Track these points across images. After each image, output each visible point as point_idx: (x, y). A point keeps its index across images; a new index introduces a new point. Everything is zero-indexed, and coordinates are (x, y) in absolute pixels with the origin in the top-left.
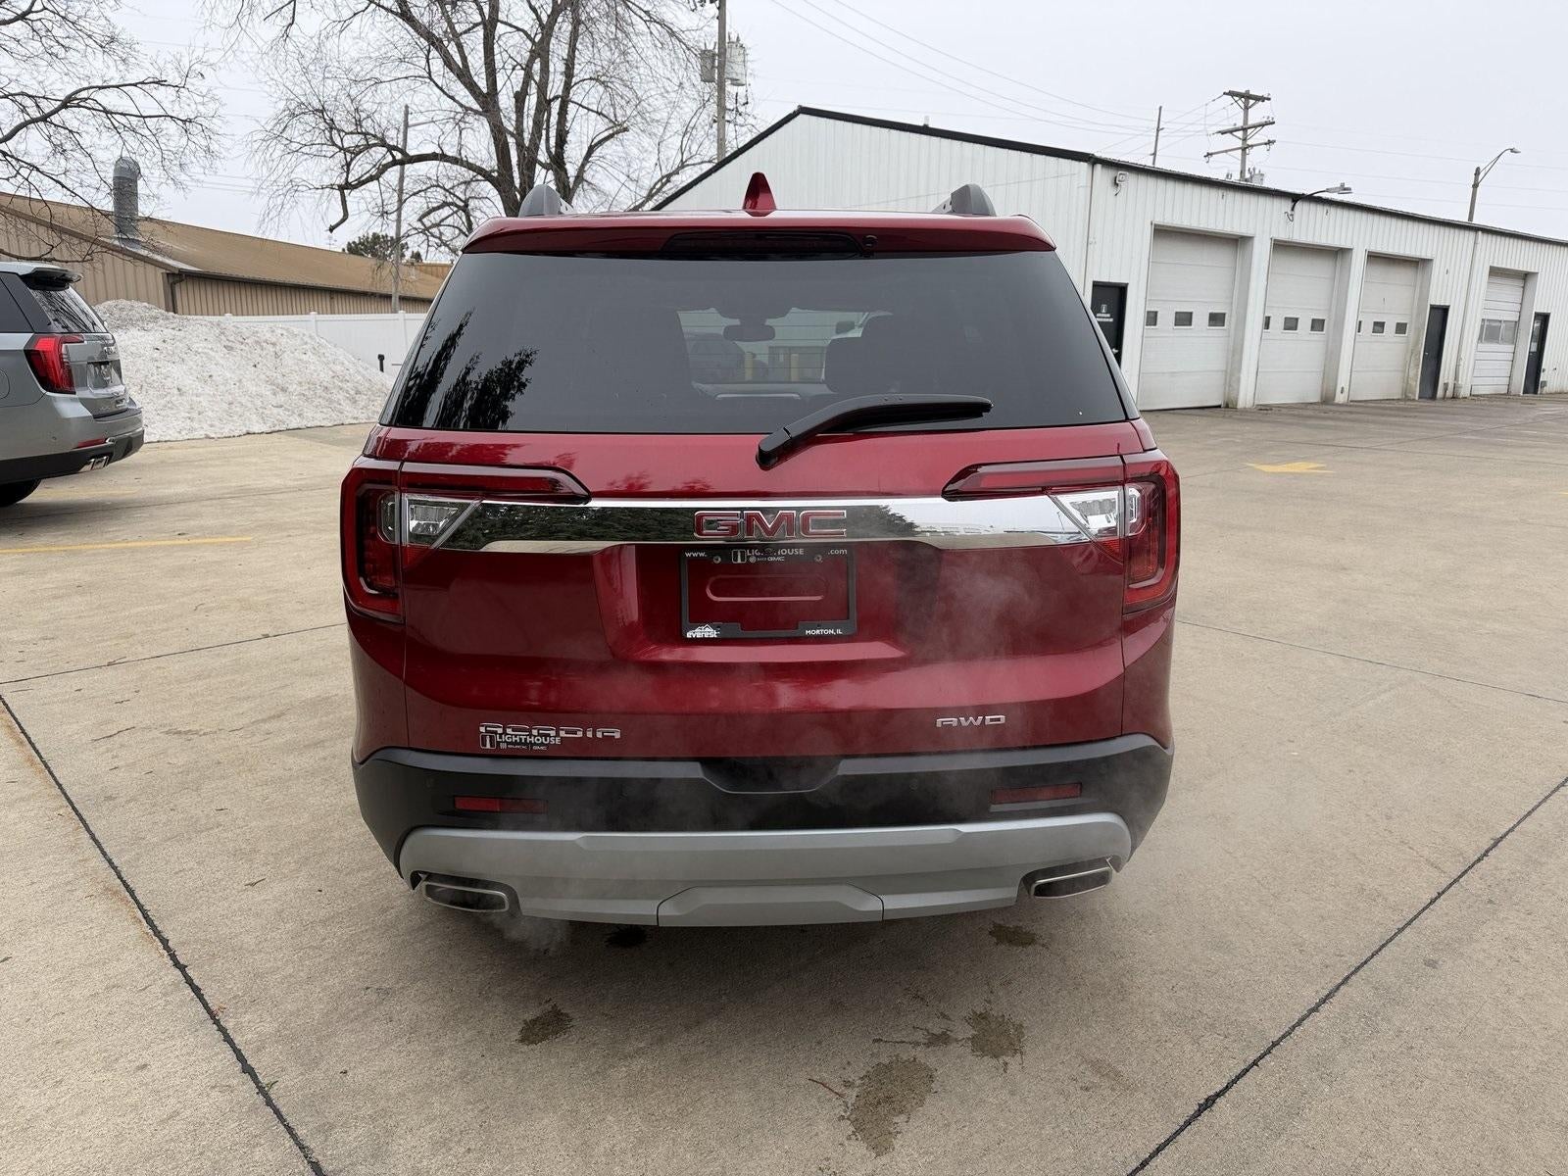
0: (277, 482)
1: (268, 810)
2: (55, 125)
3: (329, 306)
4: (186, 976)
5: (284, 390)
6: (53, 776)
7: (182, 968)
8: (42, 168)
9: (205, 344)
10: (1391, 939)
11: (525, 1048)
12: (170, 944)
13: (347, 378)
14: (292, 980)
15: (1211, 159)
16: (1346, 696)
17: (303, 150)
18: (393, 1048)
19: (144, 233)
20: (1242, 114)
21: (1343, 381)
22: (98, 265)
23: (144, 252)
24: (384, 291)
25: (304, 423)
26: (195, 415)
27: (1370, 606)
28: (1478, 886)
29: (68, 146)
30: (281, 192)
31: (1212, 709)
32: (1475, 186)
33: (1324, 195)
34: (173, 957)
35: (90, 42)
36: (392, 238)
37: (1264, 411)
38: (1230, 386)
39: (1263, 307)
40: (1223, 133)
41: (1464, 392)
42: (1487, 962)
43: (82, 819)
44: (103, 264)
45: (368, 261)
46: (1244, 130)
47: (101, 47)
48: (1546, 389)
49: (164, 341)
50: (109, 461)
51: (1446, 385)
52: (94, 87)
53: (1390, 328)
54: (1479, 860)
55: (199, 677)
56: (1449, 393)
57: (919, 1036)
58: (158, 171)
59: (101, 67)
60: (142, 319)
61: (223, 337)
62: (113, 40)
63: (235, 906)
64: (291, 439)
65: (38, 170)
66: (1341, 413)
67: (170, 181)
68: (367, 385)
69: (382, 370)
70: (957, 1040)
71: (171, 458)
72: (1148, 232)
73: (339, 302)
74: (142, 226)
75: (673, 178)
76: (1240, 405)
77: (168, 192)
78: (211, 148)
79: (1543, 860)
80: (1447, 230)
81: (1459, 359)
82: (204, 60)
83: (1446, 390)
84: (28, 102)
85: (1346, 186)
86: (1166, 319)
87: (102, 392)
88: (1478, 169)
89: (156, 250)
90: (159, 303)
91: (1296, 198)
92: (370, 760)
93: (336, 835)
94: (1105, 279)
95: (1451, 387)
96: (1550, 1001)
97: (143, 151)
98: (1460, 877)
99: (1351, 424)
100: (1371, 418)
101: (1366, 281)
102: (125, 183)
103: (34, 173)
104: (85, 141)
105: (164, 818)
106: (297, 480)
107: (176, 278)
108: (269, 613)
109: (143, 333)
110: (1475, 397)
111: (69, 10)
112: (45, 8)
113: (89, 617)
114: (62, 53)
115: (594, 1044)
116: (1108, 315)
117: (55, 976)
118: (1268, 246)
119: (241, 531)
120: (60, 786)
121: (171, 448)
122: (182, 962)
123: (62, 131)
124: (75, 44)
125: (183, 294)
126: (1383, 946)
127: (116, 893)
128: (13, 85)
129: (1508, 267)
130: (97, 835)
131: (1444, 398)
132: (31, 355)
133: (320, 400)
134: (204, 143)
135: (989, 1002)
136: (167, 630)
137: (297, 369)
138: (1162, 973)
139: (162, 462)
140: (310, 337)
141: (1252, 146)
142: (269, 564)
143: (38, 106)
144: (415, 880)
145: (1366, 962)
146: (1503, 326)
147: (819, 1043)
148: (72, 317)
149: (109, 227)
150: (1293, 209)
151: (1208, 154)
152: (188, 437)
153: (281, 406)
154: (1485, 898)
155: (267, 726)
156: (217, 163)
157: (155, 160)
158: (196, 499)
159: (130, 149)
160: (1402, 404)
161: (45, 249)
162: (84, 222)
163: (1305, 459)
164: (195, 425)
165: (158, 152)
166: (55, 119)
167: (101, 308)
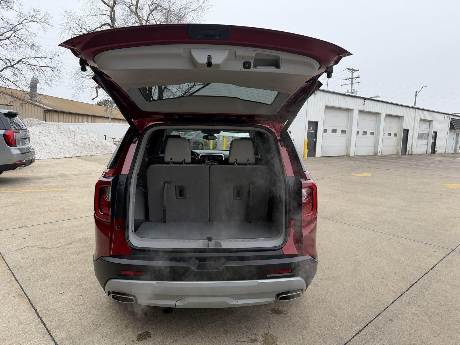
0: (73, 172)
1: (67, 271)
2: (15, 68)
3: (91, 120)
4: (41, 320)
5: (76, 145)
6: (5, 260)
7: (40, 318)
8: (10, 80)
9: (54, 131)
10: (381, 313)
11: (137, 342)
12: (37, 311)
13: (95, 142)
14: (72, 322)
15: (343, 86)
16: (374, 242)
17: (86, 77)
18: (100, 342)
19: (38, 98)
20: (351, 74)
21: (380, 149)
22: (24, 107)
23: (37, 104)
24: (107, 116)
25: (82, 155)
26: (50, 152)
27: (382, 216)
28: (406, 298)
29: (18, 74)
30: (79, 88)
31: (336, 246)
32: (416, 96)
33: (373, 98)
34: (38, 315)
35: (27, 45)
36: (110, 101)
37: (357, 158)
38: (348, 150)
39: (357, 128)
40: (346, 79)
41: (414, 153)
42: (406, 320)
43: (13, 273)
44: (25, 107)
45: (103, 108)
46: (352, 79)
47: (30, 47)
48: (437, 153)
49: (42, 130)
50: (25, 166)
51: (409, 151)
52: (27, 58)
53: (393, 135)
54: (406, 291)
55: (48, 231)
56: (410, 153)
57: (249, 340)
58: (44, 81)
59: (30, 52)
60: (36, 124)
61: (59, 129)
62: (34, 45)
63: (56, 300)
64: (78, 159)
65: (9, 80)
66: (379, 158)
67: (47, 85)
68: (101, 144)
69: (105, 140)
70: (259, 341)
71: (42, 164)
72: (324, 107)
73: (94, 119)
74: (38, 97)
75: (192, 89)
76: (351, 155)
77: (46, 87)
78: (60, 75)
79: (424, 291)
80: (408, 108)
81: (412, 144)
82: (60, 51)
83: (409, 152)
84: (7, 61)
85: (379, 96)
86: (329, 131)
87: (24, 147)
88: (416, 91)
89: (42, 104)
90: (41, 119)
91: (365, 99)
92: (98, 260)
93: (86, 279)
94: (312, 120)
95: (410, 151)
96: (422, 331)
97: (40, 76)
98: (401, 295)
99: (382, 162)
100: (388, 160)
101: (385, 122)
102: (34, 85)
103: (8, 81)
104: (23, 73)
105: (37, 273)
106: (79, 172)
107: (47, 111)
108: (69, 212)
109: (36, 128)
110: (417, 154)
111: (22, 37)
112: (15, 36)
113: (17, 212)
114: (18, 48)
115: (157, 341)
116: (313, 130)
117: (3, 320)
118: (358, 112)
119: (62, 187)
120: (7, 263)
121: (42, 161)
122: (40, 316)
123: (16, 69)
124: (22, 46)
125: (48, 115)
126: (378, 315)
127: (22, 295)
128: (4, 57)
129: (425, 119)
130: (17, 278)
131: (408, 155)
132: (4, 136)
133: (87, 148)
134: (58, 74)
135: (269, 330)
136: (39, 217)
137: (81, 139)
138: (317, 322)
139: (40, 166)
140: (85, 130)
141: (354, 83)
142: (70, 197)
143: (10, 63)
144: (109, 293)
145: (373, 320)
146: (424, 134)
147: (220, 342)
148: (16, 124)
149: (28, 97)
150: (364, 102)
151: (342, 85)
152: (47, 158)
153: (75, 150)
154: (407, 302)
155: (67, 246)
156: (61, 80)
157: (43, 78)
158: (49, 177)
159: (36, 75)
160: (396, 156)
161: (9, 102)
162: (21, 95)
163: (367, 172)
164: (50, 155)
165: (44, 76)
166: (15, 66)
167: (24, 120)
